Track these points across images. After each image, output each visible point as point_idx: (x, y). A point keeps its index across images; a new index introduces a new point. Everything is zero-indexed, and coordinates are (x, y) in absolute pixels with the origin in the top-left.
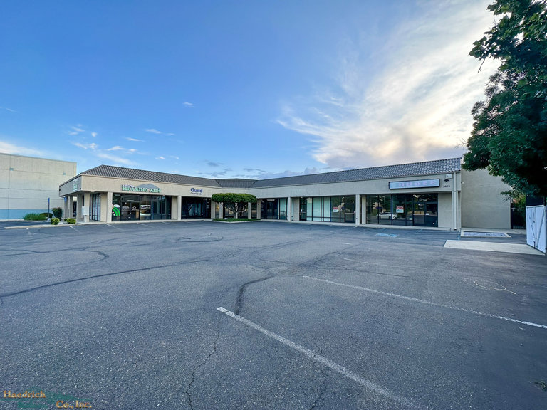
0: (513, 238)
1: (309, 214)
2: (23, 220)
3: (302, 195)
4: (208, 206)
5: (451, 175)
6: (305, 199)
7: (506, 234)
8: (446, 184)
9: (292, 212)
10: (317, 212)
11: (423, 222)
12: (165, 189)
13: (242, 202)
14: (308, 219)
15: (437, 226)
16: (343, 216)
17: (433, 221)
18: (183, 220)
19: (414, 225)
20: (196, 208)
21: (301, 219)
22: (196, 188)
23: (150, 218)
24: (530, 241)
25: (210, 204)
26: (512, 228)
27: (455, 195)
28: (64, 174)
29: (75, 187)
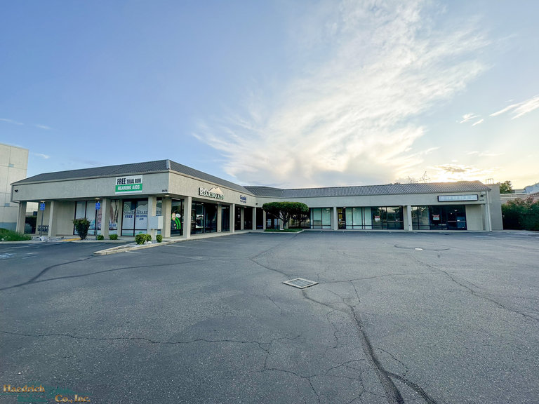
1: (349, 222)
5: (485, 192)
6: (344, 208)
8: (481, 198)
14: (348, 227)
15: (466, 229)
21: (340, 228)
22: (243, 195)
26: (504, 229)
28: (11, 165)
29: (128, 188)
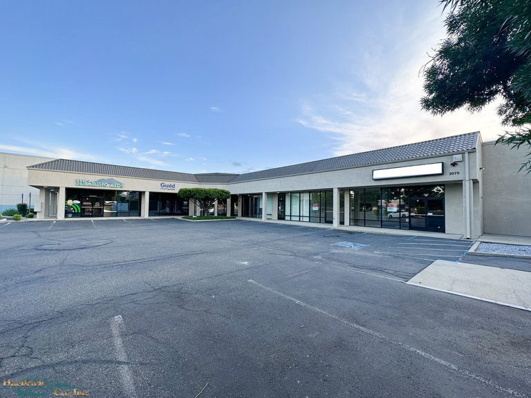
1: (288, 212)
4: (186, 202)
5: (461, 156)
6: (284, 193)
8: (453, 169)
10: (296, 210)
11: (423, 225)
14: (286, 218)
15: (443, 231)
16: (323, 215)
17: (437, 225)
19: (411, 228)
21: (279, 219)
23: (116, 215)
27: (467, 186)
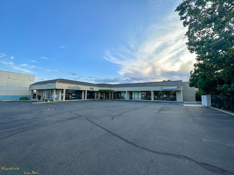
0: (198, 104)
1: (133, 97)
2: (19, 100)
3: (131, 91)
4: (94, 94)
5: (180, 86)
6: (132, 92)
7: (196, 102)
8: (179, 88)
9: (126, 96)
10: (136, 96)
11: (172, 99)
12: (82, 88)
13: (107, 93)
14: (133, 99)
15: (176, 101)
16: (146, 98)
17: (175, 99)
18: (87, 100)
20: (91, 95)
21: (130, 99)
22: (92, 87)
23: (75, 99)
24: (203, 104)
25: (94, 93)
26: (196, 101)
27: (182, 92)
28: (30, 80)
29: (49, 87)
